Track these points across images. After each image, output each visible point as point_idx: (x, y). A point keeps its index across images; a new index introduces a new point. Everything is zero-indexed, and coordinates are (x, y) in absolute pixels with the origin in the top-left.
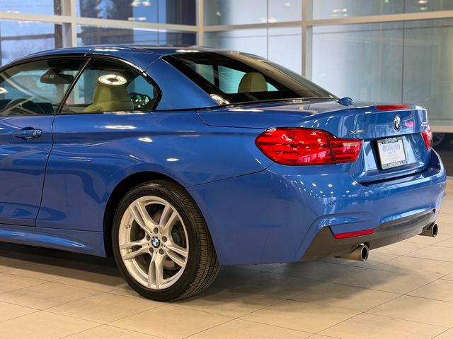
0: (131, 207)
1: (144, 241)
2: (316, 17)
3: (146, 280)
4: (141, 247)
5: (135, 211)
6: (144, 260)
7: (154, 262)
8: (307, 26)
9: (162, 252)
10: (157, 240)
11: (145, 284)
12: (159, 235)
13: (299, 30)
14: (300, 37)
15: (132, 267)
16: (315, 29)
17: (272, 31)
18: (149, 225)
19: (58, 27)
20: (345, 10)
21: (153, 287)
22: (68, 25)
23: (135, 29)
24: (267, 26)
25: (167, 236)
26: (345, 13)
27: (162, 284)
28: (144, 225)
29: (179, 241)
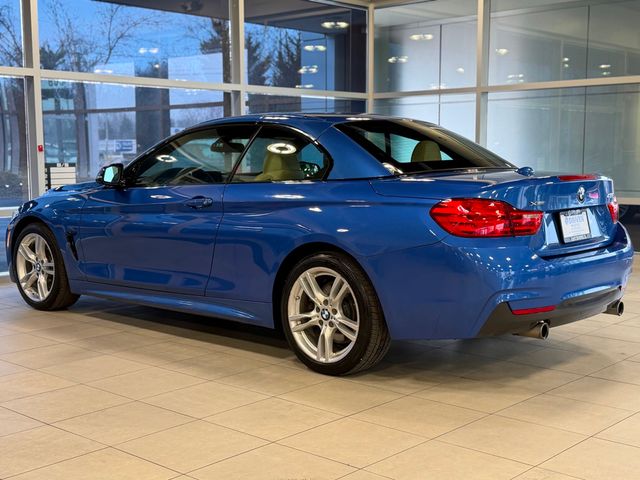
0: (301, 278)
1: (314, 313)
2: (492, 82)
3: (315, 353)
4: (310, 319)
5: (304, 282)
6: (314, 333)
7: (323, 336)
8: (482, 92)
9: (331, 324)
10: (326, 313)
11: (314, 357)
12: (329, 308)
13: (473, 97)
14: (475, 103)
15: (301, 340)
16: (491, 96)
17: (445, 98)
18: (319, 297)
19: (227, 95)
20: (521, 76)
21: (323, 360)
22: (237, 93)
23: (303, 96)
24: (439, 92)
25: (337, 308)
26: (522, 78)
27: (332, 358)
28: (314, 297)
29: (350, 314)
